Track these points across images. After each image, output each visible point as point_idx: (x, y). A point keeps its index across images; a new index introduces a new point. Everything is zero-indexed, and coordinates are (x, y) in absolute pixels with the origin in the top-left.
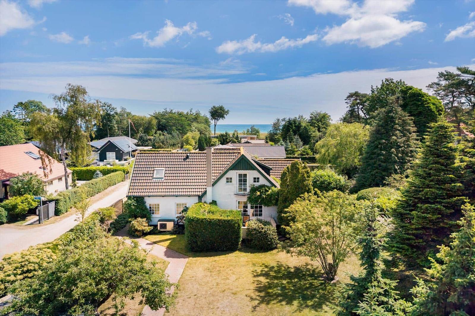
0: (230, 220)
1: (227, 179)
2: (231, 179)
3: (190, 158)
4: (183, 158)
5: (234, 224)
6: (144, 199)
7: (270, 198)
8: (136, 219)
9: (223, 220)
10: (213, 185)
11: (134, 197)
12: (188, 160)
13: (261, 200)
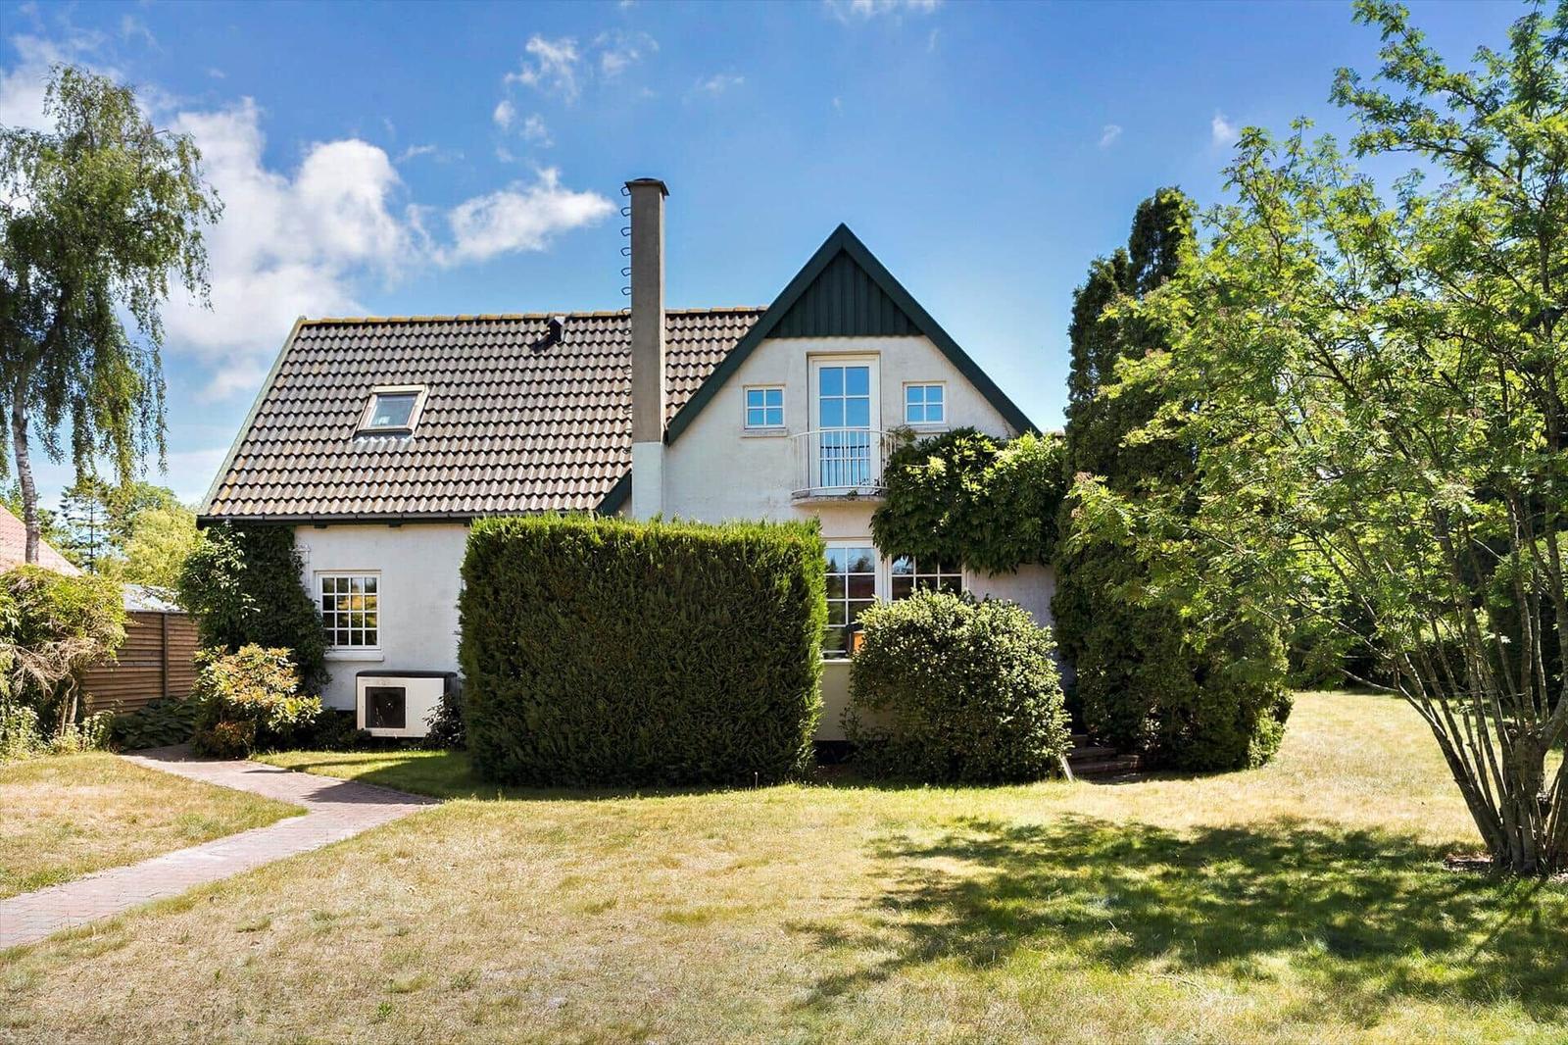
0: (736, 544)
1: (754, 396)
2: (775, 396)
3: (567, 338)
4: (530, 339)
5: (766, 576)
6: (291, 539)
7: (1009, 503)
8: (234, 650)
9: (695, 541)
10: (669, 439)
11: (239, 523)
12: (555, 350)
13: (953, 520)
